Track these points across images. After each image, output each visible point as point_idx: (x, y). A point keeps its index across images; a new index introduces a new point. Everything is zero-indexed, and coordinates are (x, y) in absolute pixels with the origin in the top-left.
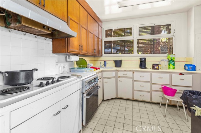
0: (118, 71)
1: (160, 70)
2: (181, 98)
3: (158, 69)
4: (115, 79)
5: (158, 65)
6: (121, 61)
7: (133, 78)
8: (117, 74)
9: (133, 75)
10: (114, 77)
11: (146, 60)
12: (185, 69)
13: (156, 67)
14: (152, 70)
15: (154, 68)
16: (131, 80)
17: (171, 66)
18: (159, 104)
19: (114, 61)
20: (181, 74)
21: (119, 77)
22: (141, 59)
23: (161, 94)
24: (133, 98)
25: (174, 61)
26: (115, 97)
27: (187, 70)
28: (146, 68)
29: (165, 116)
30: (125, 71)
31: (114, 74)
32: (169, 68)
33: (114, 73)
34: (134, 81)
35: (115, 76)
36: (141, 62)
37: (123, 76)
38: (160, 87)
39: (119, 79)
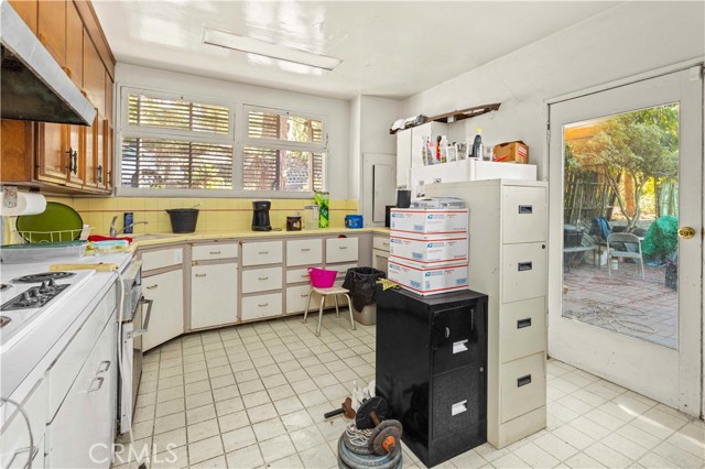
0: (191, 244)
1: (303, 232)
2: (344, 286)
3: (300, 229)
4: (181, 271)
5: (298, 219)
6: (194, 213)
7: (239, 259)
8: (187, 255)
9: (240, 253)
10: (178, 266)
11: (272, 207)
12: (347, 226)
13: (295, 225)
14: (285, 232)
15: (290, 227)
16: (236, 265)
17: (324, 222)
18: (302, 315)
19: (168, 211)
20: (342, 236)
21: (197, 263)
22: (256, 204)
23: (307, 289)
24: (240, 319)
25: (327, 209)
26: (182, 332)
27: (350, 227)
28: (270, 229)
29: (318, 335)
30: (216, 241)
31: (176, 256)
32: (320, 226)
33: (179, 252)
34: (241, 268)
35: (181, 262)
36: (256, 212)
37: (209, 257)
38: (306, 272)
39: (195, 270)
